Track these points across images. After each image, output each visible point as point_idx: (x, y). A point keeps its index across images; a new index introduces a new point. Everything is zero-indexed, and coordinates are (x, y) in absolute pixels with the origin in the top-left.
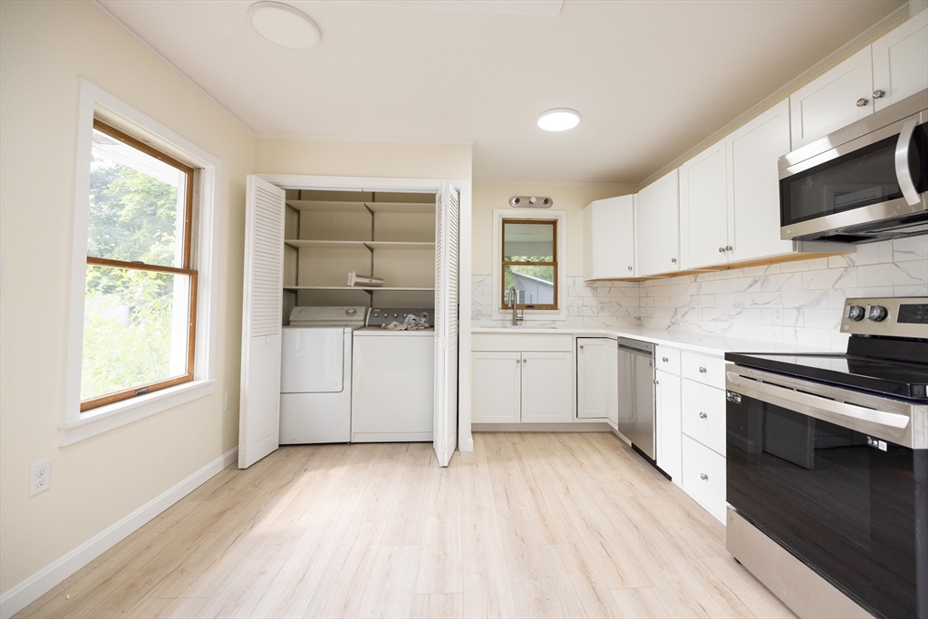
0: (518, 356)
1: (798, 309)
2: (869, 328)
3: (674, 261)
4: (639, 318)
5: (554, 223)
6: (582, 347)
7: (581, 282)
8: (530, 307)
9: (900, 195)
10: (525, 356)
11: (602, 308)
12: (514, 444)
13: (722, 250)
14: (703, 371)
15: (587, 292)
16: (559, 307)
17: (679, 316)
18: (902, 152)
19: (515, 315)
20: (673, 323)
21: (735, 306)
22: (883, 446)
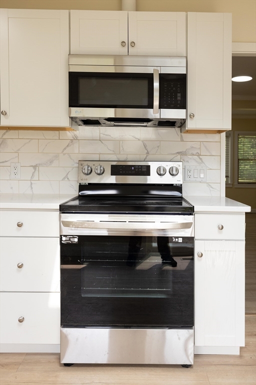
22: (180, 240)
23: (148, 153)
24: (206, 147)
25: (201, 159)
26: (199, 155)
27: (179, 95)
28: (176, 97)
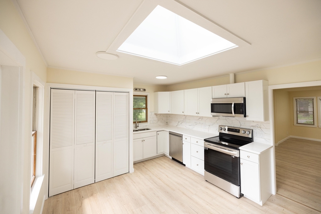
0: (142, 139)
1: (209, 125)
2: (223, 132)
3: (183, 112)
4: (167, 122)
5: (146, 96)
6: (158, 134)
7: (153, 113)
8: (140, 122)
9: (232, 113)
10: (144, 139)
11: (158, 120)
12: (143, 166)
13: (197, 113)
14: (197, 142)
15: (155, 116)
16: (148, 121)
17: (180, 123)
18: (233, 106)
19: (136, 125)
20: (178, 125)
21: (195, 123)
22: (234, 157)
23: (241, 125)
24: (263, 125)
25: (261, 129)
26: (260, 128)
27: (241, 110)
28: (240, 111)
